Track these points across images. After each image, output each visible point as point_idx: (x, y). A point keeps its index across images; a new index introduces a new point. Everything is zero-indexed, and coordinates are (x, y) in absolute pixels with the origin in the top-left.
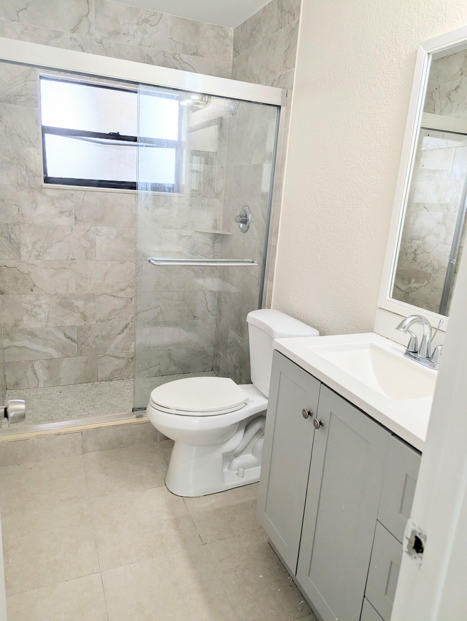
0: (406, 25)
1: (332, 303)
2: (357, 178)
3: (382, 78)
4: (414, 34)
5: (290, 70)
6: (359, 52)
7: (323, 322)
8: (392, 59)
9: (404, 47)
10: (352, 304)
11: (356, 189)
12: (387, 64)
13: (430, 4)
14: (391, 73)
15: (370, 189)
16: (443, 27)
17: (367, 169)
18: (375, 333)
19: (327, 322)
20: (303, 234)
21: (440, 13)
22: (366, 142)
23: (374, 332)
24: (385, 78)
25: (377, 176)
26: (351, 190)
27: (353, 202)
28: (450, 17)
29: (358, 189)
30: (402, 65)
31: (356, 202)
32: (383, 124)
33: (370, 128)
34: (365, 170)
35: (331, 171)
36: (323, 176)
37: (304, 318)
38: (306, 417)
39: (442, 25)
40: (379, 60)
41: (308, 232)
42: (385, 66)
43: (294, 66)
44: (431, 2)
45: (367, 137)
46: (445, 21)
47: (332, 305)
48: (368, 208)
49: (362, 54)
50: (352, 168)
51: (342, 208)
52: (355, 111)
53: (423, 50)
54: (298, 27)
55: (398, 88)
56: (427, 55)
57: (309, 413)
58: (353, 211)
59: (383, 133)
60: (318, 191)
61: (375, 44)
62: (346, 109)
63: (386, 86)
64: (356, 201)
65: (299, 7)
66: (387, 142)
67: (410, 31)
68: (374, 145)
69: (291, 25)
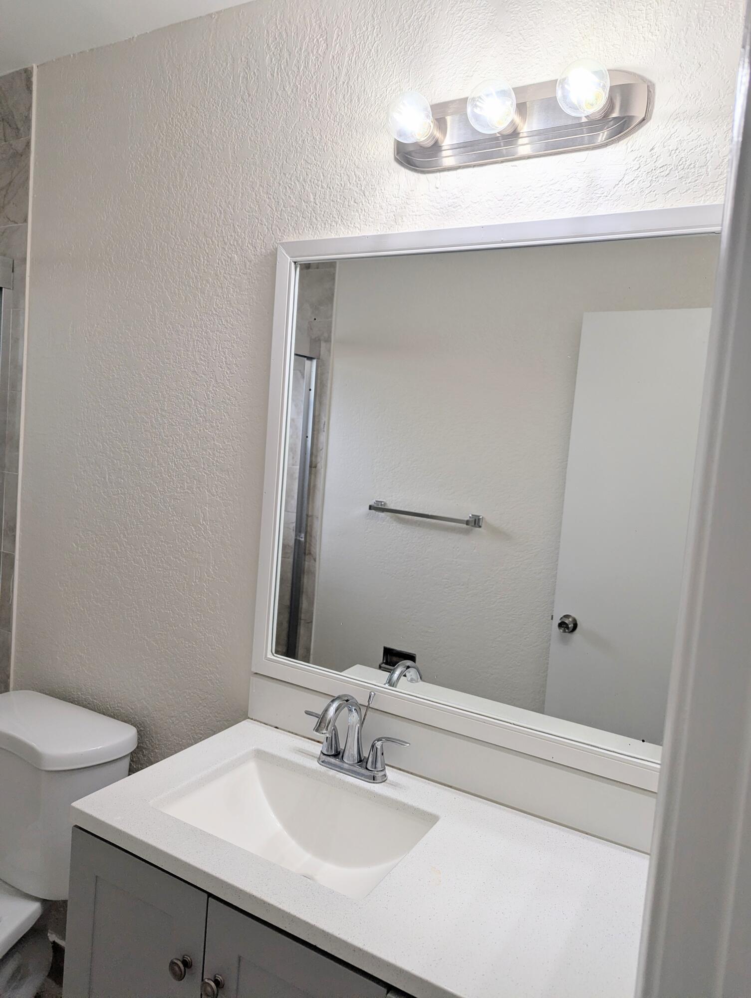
0: (250, 208)
1: (155, 667)
2: (186, 441)
3: (216, 283)
4: (265, 225)
5: (16, 225)
6: (164, 227)
7: (138, 706)
8: (230, 256)
9: (250, 242)
10: (198, 666)
11: (184, 460)
12: (221, 262)
13: (288, 188)
14: (231, 278)
15: (213, 463)
16: (313, 227)
17: (203, 429)
18: (252, 719)
19: (148, 704)
20: (77, 535)
21: (307, 206)
22: (196, 383)
23: (249, 718)
24: (221, 284)
25: (225, 443)
26: (174, 461)
27: (182, 483)
28: (323, 215)
29: (190, 462)
30: (249, 269)
31: (187, 483)
32: (226, 358)
33: (202, 360)
34: (200, 430)
35: (129, 422)
36: (113, 430)
37: (95, 699)
38: (180, 977)
39: (311, 224)
40: (205, 251)
41: (90, 532)
42: (219, 264)
43: (26, 221)
44: (290, 185)
45: (198, 375)
46: (316, 219)
47: (155, 671)
48: (214, 496)
49: (172, 234)
50: (174, 424)
51: (160, 491)
52: (169, 327)
53: (286, 255)
54: (29, 152)
55: (246, 304)
56: (293, 264)
57: (187, 964)
58: (184, 499)
59: (228, 372)
60: (103, 456)
61: (196, 223)
62: (148, 319)
63: (225, 296)
64: (188, 481)
65: (28, 119)
66: (236, 389)
67: (258, 219)
68: (213, 390)
69: (11, 145)
